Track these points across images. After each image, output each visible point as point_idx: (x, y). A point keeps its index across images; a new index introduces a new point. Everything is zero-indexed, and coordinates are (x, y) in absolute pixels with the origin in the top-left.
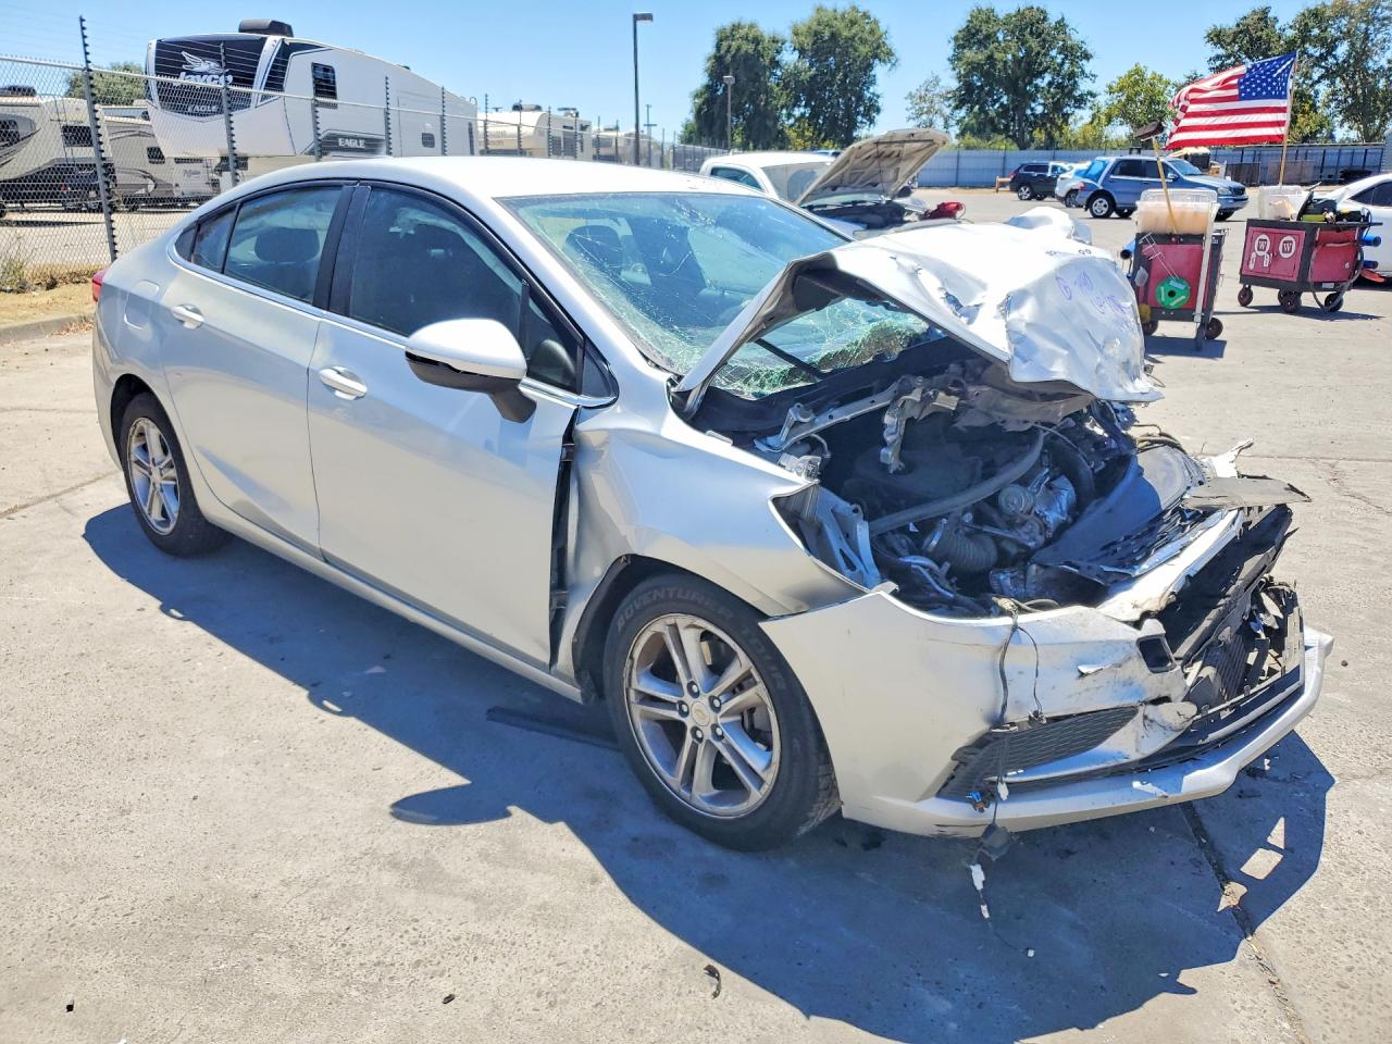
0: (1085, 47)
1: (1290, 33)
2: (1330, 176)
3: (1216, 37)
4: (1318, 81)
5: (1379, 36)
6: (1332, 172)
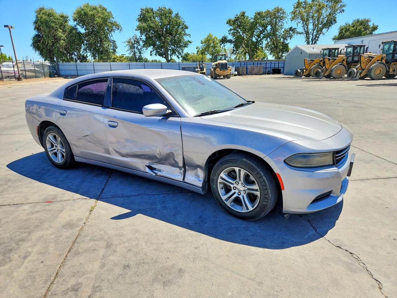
0: (185, 24)
1: (252, 20)
2: (269, 71)
3: (229, 22)
4: (262, 39)
5: (280, 23)
6: (269, 69)
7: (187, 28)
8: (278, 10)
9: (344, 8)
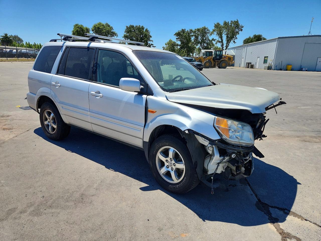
7: (151, 37)
8: (205, 28)
9: (242, 28)
